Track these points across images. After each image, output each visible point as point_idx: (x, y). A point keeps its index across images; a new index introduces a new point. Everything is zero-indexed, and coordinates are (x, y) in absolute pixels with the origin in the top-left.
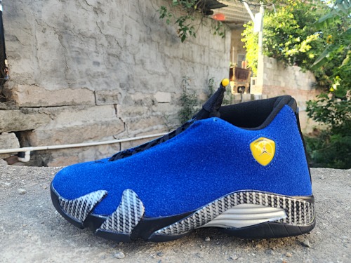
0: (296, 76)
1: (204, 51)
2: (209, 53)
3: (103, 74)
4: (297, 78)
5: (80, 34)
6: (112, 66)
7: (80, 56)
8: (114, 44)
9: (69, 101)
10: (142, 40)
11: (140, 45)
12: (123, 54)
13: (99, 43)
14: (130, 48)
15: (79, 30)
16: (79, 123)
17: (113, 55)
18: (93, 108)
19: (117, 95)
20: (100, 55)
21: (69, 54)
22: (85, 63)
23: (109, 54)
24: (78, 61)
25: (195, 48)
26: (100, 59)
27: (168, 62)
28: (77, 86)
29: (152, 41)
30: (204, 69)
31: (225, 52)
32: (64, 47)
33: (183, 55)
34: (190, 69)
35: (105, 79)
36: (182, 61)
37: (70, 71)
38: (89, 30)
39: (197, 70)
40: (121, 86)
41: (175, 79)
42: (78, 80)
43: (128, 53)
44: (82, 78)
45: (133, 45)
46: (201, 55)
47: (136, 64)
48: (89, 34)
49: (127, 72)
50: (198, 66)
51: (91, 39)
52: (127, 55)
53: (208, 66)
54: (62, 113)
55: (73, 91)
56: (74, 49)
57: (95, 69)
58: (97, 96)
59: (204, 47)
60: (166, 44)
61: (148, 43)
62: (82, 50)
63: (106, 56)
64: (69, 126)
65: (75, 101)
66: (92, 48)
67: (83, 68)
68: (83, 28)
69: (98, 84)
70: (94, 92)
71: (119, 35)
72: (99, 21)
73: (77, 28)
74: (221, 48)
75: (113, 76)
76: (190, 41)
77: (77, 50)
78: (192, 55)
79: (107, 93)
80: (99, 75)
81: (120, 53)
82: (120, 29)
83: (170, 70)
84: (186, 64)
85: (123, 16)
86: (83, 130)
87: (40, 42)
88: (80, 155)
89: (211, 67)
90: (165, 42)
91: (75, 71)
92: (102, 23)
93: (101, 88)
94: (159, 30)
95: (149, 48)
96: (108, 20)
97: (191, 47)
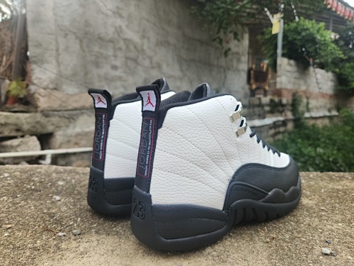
0: (317, 79)
3: (120, 78)
4: (319, 81)
10: (159, 44)
12: (140, 58)
15: (99, 34)
23: (127, 58)
26: (118, 63)
29: (169, 44)
32: (84, 51)
44: (100, 81)
47: (153, 68)
52: (144, 59)
54: (81, 117)
62: (101, 54)
66: (110, 53)
67: (102, 72)
81: (138, 57)
85: (141, 20)
87: (62, 47)
92: (120, 27)
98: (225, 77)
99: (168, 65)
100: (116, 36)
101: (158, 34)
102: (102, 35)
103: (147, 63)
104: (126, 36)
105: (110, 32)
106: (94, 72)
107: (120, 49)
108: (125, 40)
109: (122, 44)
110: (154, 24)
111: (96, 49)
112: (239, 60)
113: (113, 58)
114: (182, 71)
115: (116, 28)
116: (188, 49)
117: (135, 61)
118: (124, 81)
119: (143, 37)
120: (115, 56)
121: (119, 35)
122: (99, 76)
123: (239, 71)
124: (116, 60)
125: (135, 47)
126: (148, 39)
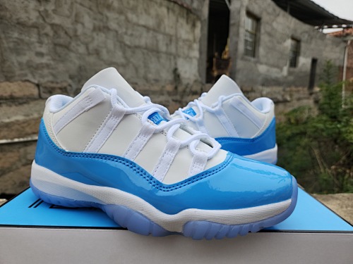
1: (171, 40)
2: (177, 43)
3: (48, 66)
5: (18, 23)
6: (59, 56)
7: (19, 47)
8: (62, 34)
9: (6, 95)
10: (97, 29)
11: (95, 34)
12: (73, 44)
13: (42, 32)
14: (82, 38)
15: (18, 19)
16: (20, 118)
17: (61, 45)
18: (36, 102)
19: (65, 88)
20: (44, 45)
21: (6, 45)
22: (25, 54)
23: (55, 45)
24: (17, 51)
25: (160, 37)
26: (44, 50)
27: (129, 53)
28: (17, 78)
30: (170, 59)
31: (195, 41)
33: (146, 44)
34: (154, 59)
35: (51, 71)
36: (145, 51)
37: (8, 63)
38: (29, 19)
39: (163, 61)
40: (71, 77)
41: (136, 69)
42: (18, 72)
43: (79, 43)
44: (22, 70)
45: (85, 34)
46: (167, 45)
47: (89, 54)
48: (30, 23)
49: (77, 62)
50: (164, 56)
51: (32, 29)
52: (78, 45)
53: (176, 56)
55: (10, 84)
56: (11, 40)
57: (38, 60)
58: (41, 89)
59: (171, 36)
60: (126, 33)
61: (104, 33)
62: (22, 40)
63: (51, 46)
64: (7, 121)
65: (14, 94)
66: (34, 38)
67: (24, 59)
68: (23, 16)
69: (42, 76)
70: (38, 85)
71: (67, 24)
72: (42, 9)
73: (14, 17)
74: (191, 37)
75: (61, 67)
76: (154, 30)
77: (15, 40)
78: (157, 45)
79: (54, 85)
80: (43, 67)
81: (70, 43)
82: (68, 17)
83: (132, 60)
84: (150, 54)
85: (72, 3)
86: (25, 125)
88: (22, 150)
89: (179, 56)
90: (124, 30)
91: (13, 63)
92: (46, 11)
93: (46, 79)
94: (117, 19)
95: (106, 37)
96: (53, 8)
97: (156, 37)
98: (176, 64)
99: (108, 52)
100: (41, 21)
101: (95, 19)
102: (22, 20)
103: (82, 49)
104: (53, 21)
105: (34, 17)
106: (14, 59)
107: (47, 35)
108: (52, 25)
109: (48, 29)
110: (90, 9)
111: (16, 35)
112: (190, 47)
113: (37, 45)
114: (126, 58)
115: (39, 12)
116: (132, 35)
117: (67, 47)
118: (53, 69)
119: (76, 21)
120: (41, 42)
121: (44, 20)
122: (20, 64)
123: (191, 58)
124: (41, 47)
125: (66, 33)
126: (83, 24)
